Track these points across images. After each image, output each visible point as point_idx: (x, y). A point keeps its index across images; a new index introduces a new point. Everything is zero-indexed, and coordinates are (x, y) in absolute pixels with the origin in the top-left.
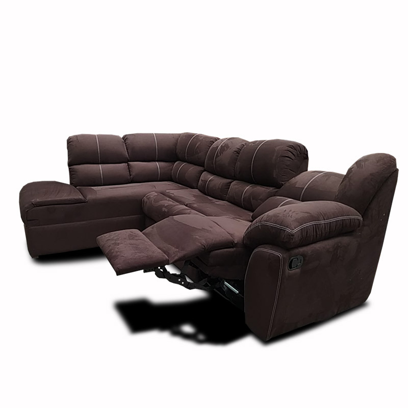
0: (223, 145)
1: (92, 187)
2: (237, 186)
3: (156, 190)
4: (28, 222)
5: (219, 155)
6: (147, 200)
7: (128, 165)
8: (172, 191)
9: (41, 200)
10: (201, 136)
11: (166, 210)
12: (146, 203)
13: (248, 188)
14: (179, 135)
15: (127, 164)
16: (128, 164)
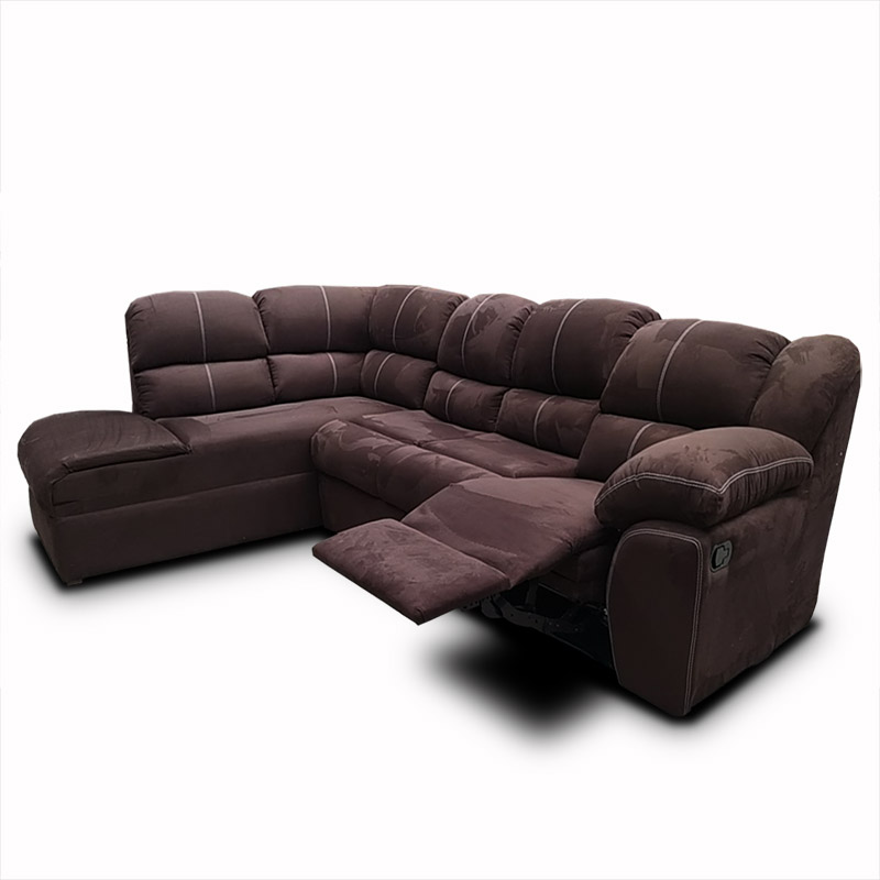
0: (483, 311)
1: (195, 418)
2: (518, 401)
3: (337, 415)
4: (57, 507)
5: (475, 332)
6: (324, 439)
7: (269, 362)
8: (376, 417)
9: (84, 456)
10: (428, 293)
11: (378, 458)
12: (324, 443)
13: (545, 404)
14: (375, 290)
15: (265, 361)
16: (268, 360)
